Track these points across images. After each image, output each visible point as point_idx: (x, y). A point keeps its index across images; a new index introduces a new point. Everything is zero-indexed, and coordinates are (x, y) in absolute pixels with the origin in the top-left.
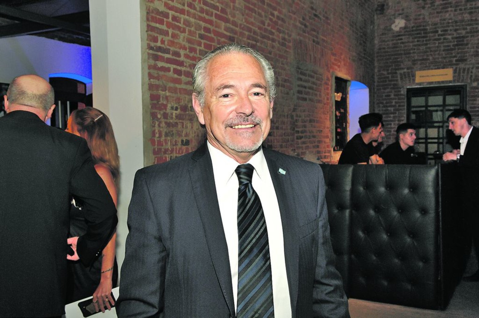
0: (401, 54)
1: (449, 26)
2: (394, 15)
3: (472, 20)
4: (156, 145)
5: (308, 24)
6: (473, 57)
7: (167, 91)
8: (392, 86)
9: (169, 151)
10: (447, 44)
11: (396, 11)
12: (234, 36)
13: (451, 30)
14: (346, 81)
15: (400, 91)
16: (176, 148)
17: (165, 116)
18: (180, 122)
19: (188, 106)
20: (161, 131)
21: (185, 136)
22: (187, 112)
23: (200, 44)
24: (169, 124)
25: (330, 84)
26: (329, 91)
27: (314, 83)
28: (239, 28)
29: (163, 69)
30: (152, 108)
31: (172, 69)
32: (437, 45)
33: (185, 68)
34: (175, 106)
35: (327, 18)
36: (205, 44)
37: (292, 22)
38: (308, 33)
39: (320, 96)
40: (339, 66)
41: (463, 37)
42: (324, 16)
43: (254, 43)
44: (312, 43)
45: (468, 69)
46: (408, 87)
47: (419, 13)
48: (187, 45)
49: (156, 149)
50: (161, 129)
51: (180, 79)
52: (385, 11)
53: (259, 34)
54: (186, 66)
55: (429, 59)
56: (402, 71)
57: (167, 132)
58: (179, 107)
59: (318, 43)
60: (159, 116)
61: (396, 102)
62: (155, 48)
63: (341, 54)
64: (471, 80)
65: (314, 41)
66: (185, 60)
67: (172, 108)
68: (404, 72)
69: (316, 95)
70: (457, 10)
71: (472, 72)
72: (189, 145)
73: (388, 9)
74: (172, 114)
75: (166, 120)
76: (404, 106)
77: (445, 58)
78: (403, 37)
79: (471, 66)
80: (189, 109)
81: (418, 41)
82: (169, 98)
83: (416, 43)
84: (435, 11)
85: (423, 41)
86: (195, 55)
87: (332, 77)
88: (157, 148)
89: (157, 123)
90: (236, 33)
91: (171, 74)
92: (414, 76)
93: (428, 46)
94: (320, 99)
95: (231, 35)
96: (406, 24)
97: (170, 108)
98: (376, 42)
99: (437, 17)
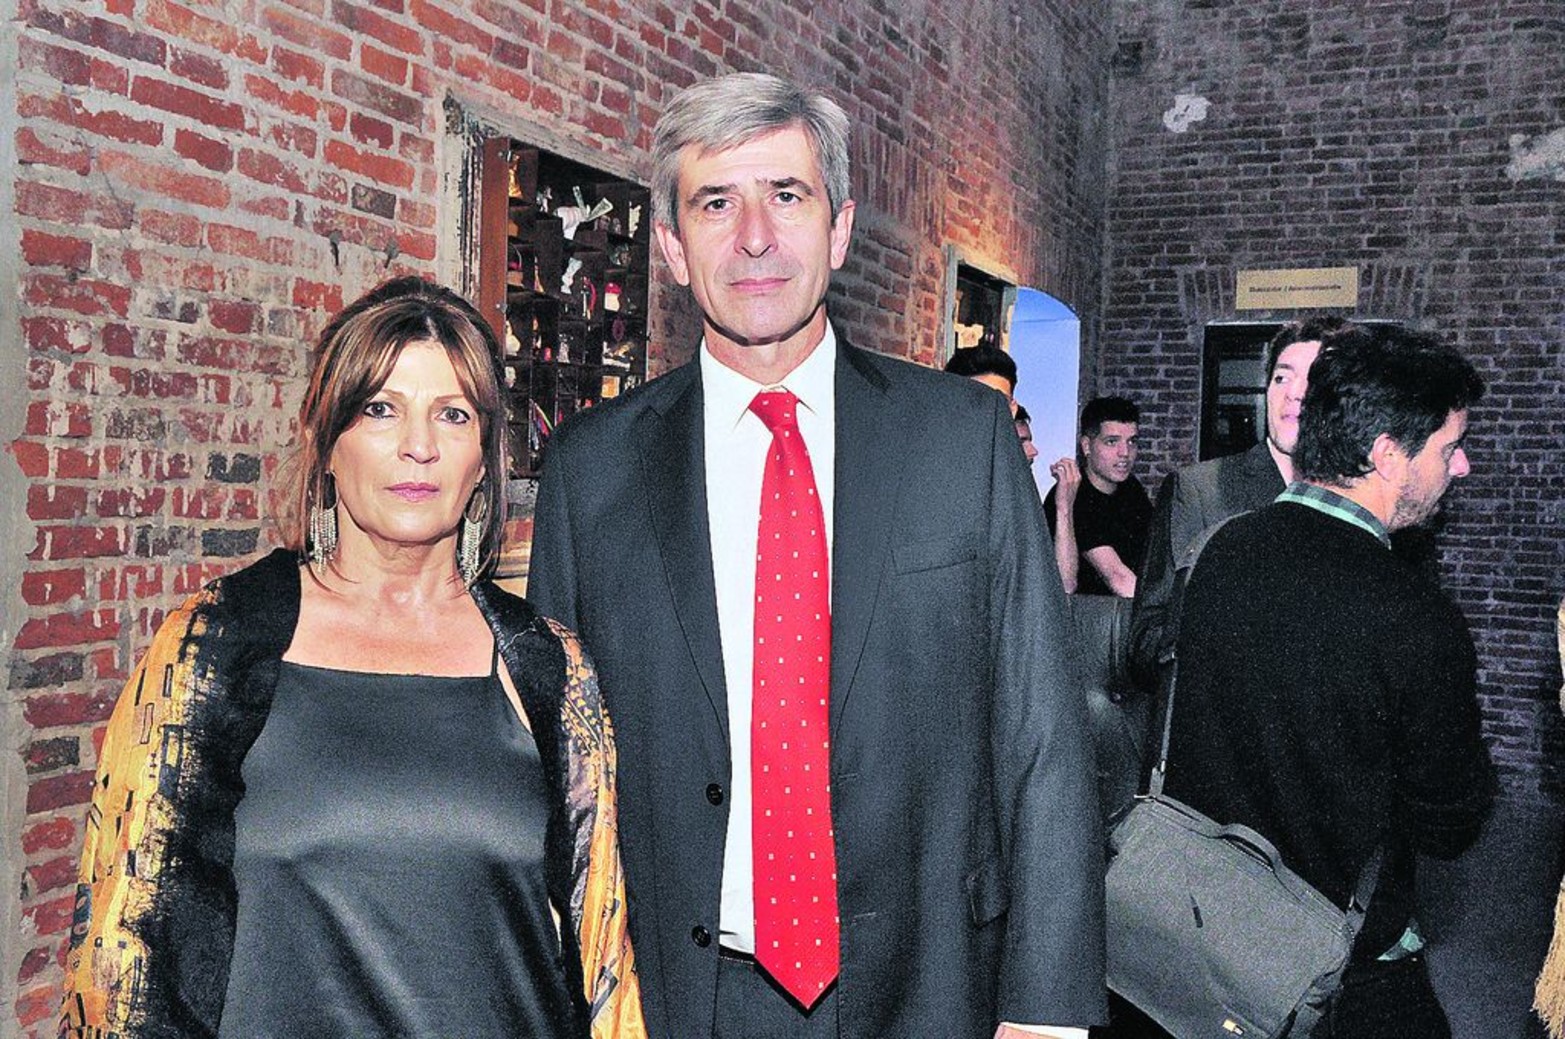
0: (1192, 212)
1: (1350, 128)
2: (1173, 79)
3: (1424, 110)
4: (51, 474)
5: (859, 59)
6: (1427, 233)
7: (135, 229)
8: (1158, 317)
9: (133, 502)
10: (1342, 187)
11: (1178, 67)
12: (524, 43)
13: (1356, 139)
14: (1000, 285)
15: (1183, 335)
16: (179, 493)
17: (118, 340)
18: (207, 377)
19: (258, 308)
20: (84, 409)
21: (235, 440)
22: (254, 336)
23: (341, 49)
24: (139, 380)
25: (937, 288)
26: (936, 315)
27: (874, 278)
28: (548, 15)
29: (110, 124)
30: (34, 295)
31: (170, 136)
32: (1309, 185)
33: (246, 137)
34: (181, 300)
35: (937, 54)
36: (366, 51)
37: (794, 38)
38: (859, 92)
39: (900, 326)
40: (975, 231)
41: (1396, 165)
42: (925, 44)
43: (622, 88)
44: (875, 129)
45: (1410, 272)
46: (1210, 323)
47: (1254, 79)
48: (267, 40)
49: (51, 492)
50: (88, 400)
51: (216, 183)
52: (1143, 67)
53: (645, 57)
54: (254, 132)
55: (1281, 233)
56: (1192, 269)
57: (126, 414)
58: (205, 308)
59: (896, 134)
60: (77, 339)
61: (1167, 373)
62: (67, 21)
63: (985, 188)
64: (1417, 309)
65: (881, 124)
66: (249, 102)
67: (163, 309)
68: (1200, 274)
69: (883, 322)
70: (1379, 73)
71: (1420, 284)
72: (257, 478)
73: (1154, 58)
74: (161, 337)
75: (119, 361)
76: (1191, 385)
77: (1333, 232)
78: (1199, 156)
79: (1418, 263)
80: (267, 320)
81: (1247, 171)
82: (144, 262)
83: (1242, 178)
84: (1308, 75)
85: (1265, 171)
86: (312, 91)
87: (946, 263)
88: (58, 489)
89: (61, 371)
90: (532, 33)
91: (164, 153)
92: (1230, 285)
93: (1282, 188)
94: (899, 338)
95: (511, 37)
96: (1209, 110)
97: (148, 309)
98: (1111, 167)
99: (1315, 93)
